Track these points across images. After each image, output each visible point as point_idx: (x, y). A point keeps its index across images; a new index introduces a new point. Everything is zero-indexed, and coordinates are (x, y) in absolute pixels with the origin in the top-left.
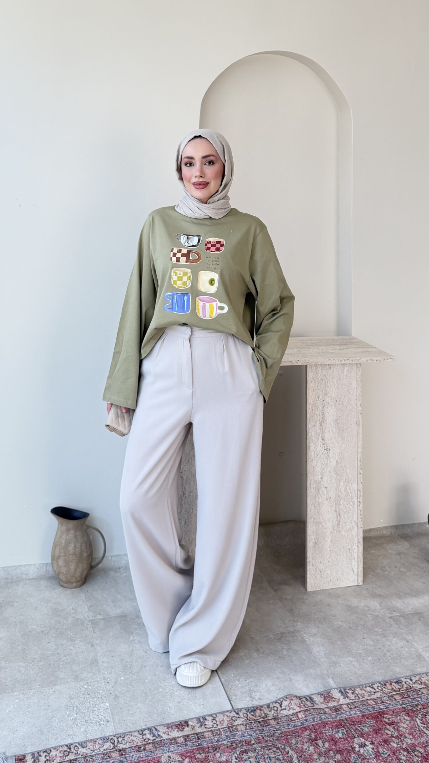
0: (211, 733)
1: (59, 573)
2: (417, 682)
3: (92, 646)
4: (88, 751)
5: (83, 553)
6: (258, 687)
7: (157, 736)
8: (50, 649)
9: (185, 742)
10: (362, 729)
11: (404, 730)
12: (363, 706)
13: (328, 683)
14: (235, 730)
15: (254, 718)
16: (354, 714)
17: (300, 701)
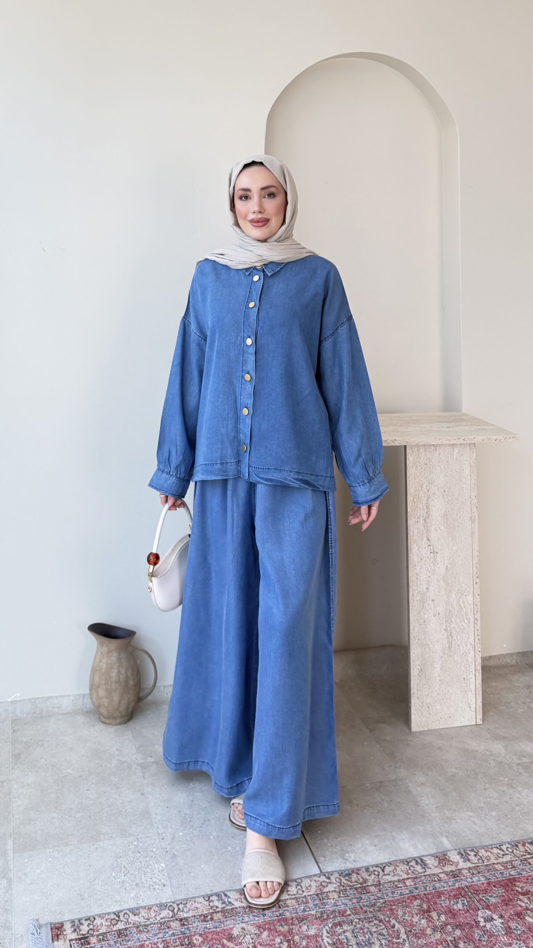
0: (295, 901)
1: (98, 708)
3: (142, 794)
4: (141, 920)
5: (129, 681)
6: (352, 846)
7: (228, 904)
8: (90, 798)
10: (487, 899)
12: (488, 872)
13: (441, 843)
14: (326, 898)
15: (349, 883)
16: (477, 882)
17: (407, 867)
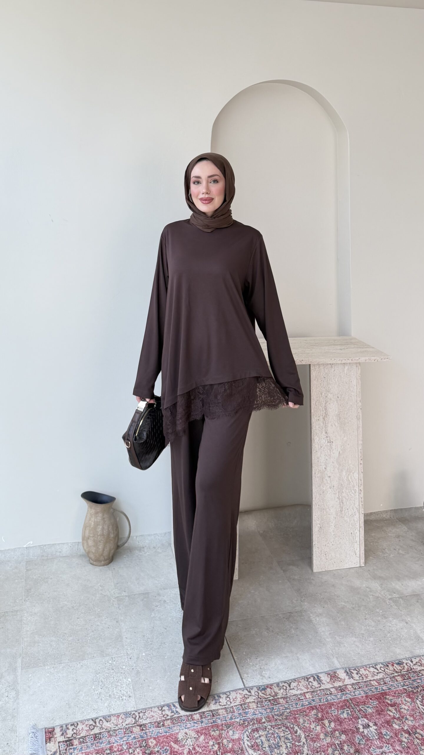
0: (225, 710)
1: (88, 553)
2: (417, 663)
3: (117, 622)
4: (112, 725)
5: (110, 534)
6: (268, 665)
7: (175, 713)
8: (79, 625)
9: (200, 719)
10: (366, 710)
11: (406, 712)
12: (366, 687)
13: (333, 663)
14: (247, 708)
15: (265, 696)
16: (358, 695)
17: (307, 683)
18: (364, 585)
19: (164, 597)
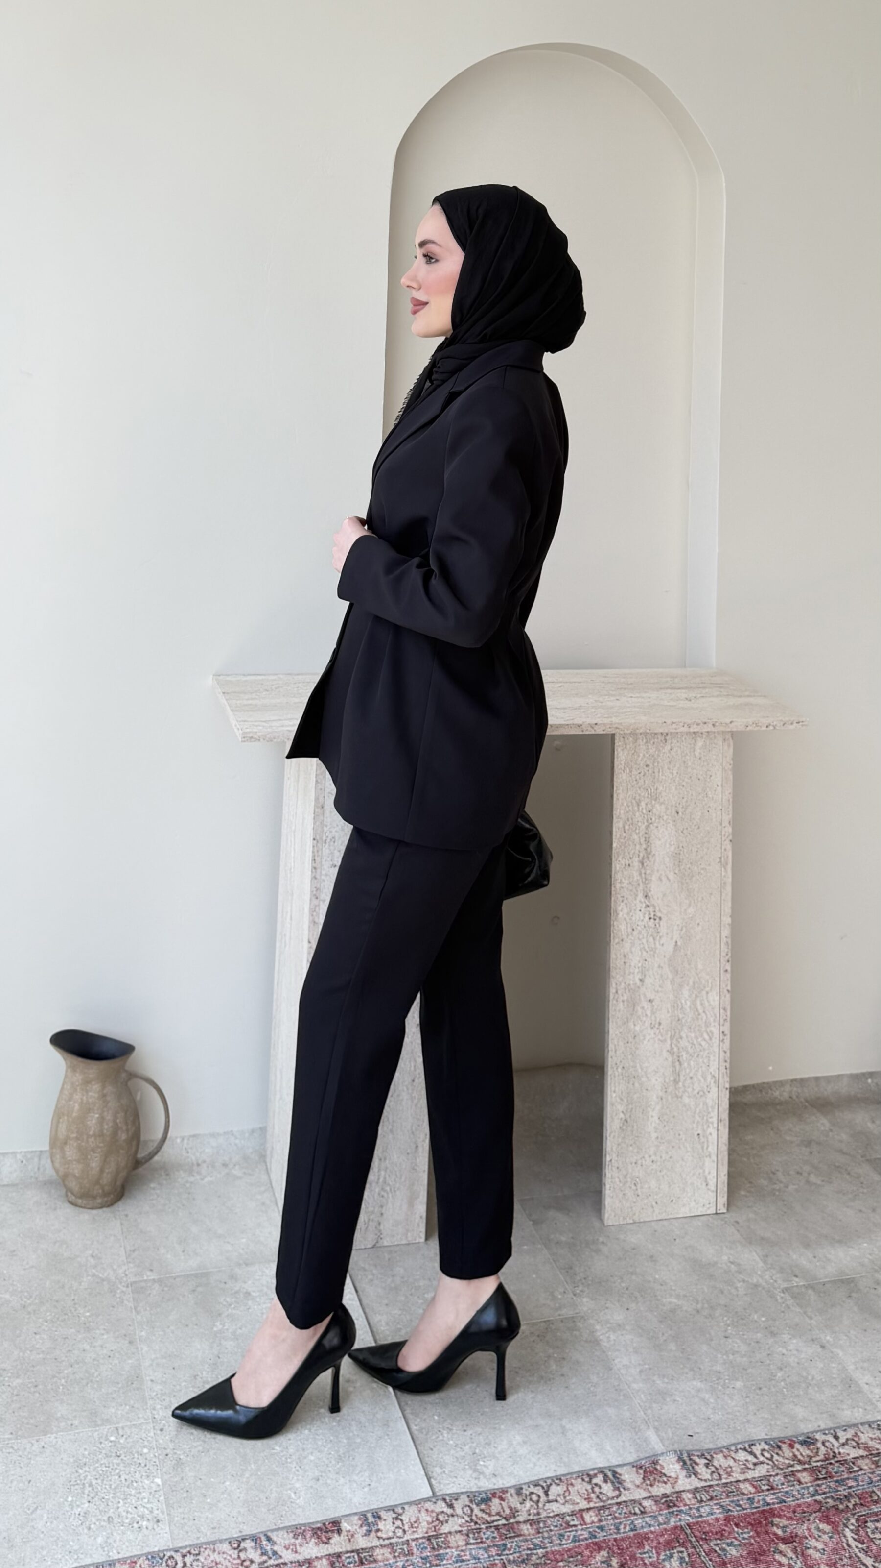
0: (389, 1550)
1: (64, 1178)
2: (849, 1442)
3: (131, 1342)
5: (120, 1132)
6: (493, 1444)
7: (271, 1555)
8: (38, 1348)
10: (723, 1550)
11: (817, 1555)
12: (728, 1496)
13: (646, 1440)
14: (444, 1546)
15: (486, 1517)
16: (708, 1515)
17: (589, 1487)
18: (725, 1258)
19: (245, 1282)
